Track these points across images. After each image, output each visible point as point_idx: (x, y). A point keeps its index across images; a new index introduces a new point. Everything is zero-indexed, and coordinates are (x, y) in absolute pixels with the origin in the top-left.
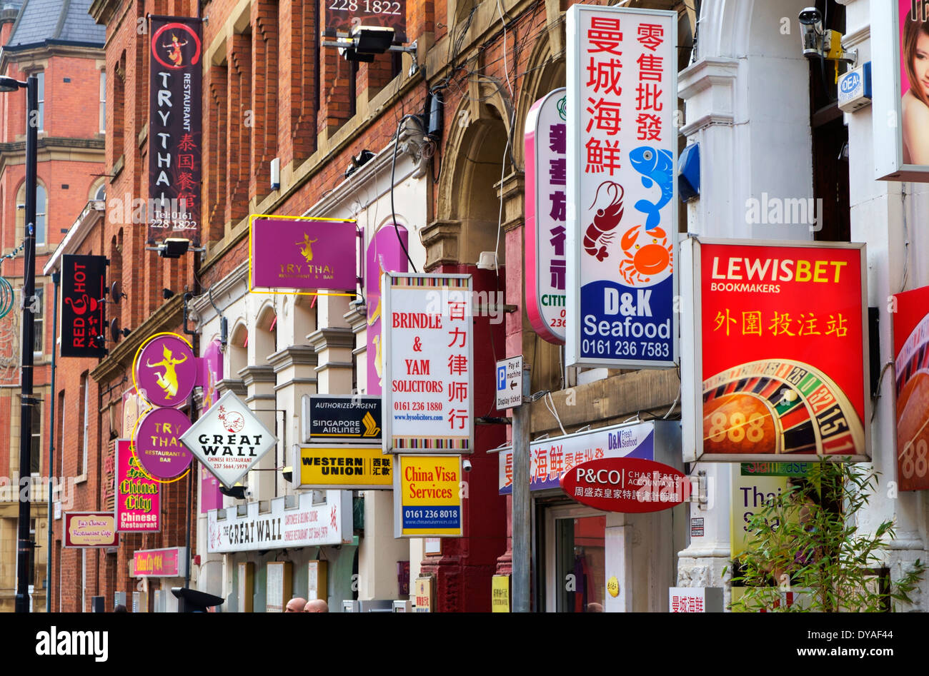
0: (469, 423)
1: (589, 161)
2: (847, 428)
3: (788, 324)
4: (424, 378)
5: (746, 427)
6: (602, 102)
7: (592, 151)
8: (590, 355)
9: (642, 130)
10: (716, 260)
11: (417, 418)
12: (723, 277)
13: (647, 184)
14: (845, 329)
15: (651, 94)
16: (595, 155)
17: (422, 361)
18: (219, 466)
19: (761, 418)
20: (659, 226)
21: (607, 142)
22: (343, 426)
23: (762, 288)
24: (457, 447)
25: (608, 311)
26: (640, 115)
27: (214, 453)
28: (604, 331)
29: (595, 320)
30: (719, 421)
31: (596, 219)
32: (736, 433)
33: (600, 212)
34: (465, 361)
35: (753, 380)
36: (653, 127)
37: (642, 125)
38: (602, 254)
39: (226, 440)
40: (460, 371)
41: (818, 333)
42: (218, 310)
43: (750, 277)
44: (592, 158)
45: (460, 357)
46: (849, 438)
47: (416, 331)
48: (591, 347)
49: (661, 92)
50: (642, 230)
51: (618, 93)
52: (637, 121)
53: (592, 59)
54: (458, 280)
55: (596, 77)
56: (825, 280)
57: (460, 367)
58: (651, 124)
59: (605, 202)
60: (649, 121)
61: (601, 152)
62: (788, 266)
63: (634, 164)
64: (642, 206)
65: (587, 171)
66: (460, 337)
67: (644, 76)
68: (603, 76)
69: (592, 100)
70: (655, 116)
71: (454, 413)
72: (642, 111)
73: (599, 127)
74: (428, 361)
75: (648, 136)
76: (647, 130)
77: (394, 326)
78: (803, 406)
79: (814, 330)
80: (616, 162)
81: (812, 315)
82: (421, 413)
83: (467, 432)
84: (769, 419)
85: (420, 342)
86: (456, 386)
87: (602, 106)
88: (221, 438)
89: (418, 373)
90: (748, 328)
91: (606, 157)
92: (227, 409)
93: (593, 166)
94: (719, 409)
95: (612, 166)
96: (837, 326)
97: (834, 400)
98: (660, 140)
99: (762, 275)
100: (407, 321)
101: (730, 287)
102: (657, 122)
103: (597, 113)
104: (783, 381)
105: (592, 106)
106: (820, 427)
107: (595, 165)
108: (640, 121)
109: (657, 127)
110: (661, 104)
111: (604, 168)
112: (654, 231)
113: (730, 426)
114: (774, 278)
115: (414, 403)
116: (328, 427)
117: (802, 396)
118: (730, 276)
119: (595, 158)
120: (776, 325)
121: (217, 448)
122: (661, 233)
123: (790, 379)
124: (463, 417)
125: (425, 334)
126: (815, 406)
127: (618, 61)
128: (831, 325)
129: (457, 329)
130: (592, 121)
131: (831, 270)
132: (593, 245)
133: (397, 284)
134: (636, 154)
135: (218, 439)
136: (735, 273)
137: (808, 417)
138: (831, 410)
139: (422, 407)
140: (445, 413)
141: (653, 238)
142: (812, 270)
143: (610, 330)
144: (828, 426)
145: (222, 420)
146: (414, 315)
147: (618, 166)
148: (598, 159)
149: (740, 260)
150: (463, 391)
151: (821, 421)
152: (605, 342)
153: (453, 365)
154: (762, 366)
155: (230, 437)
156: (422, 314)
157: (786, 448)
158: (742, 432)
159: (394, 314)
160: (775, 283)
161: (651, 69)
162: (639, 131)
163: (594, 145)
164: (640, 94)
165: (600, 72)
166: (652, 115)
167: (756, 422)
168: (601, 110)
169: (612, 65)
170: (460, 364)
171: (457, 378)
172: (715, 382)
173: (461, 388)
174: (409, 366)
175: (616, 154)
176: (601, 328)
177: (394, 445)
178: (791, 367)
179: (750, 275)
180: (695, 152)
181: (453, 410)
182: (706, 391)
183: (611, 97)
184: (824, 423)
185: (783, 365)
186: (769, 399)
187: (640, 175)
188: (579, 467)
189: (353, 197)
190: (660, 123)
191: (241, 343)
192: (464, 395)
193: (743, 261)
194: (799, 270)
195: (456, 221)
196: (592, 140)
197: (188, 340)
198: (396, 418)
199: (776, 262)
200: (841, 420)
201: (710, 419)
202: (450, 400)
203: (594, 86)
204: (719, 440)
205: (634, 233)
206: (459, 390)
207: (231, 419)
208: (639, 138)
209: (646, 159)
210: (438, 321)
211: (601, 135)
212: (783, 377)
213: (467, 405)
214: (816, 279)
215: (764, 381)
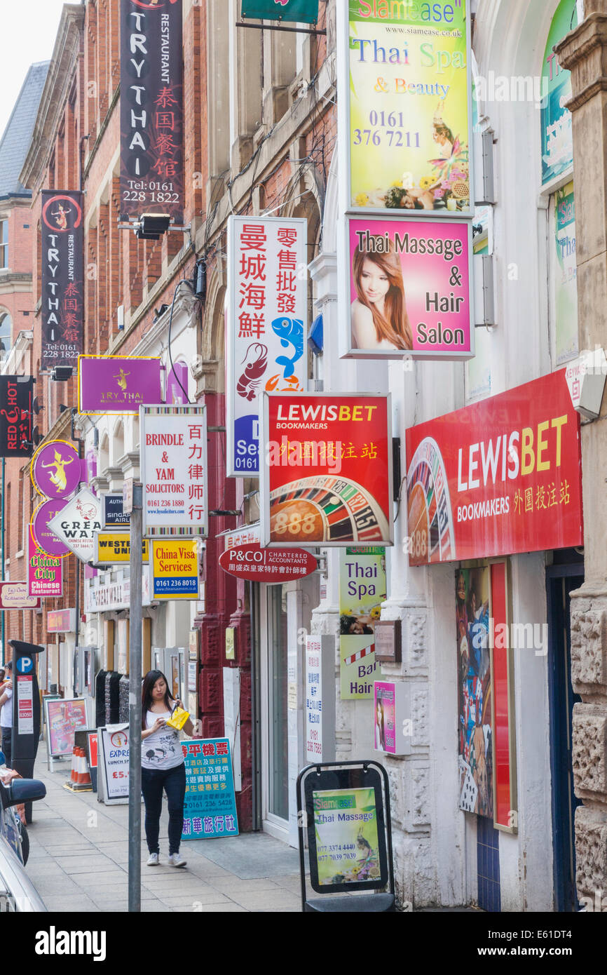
0: (204, 515)
1: (241, 329)
2: (376, 523)
4: (170, 482)
5: (301, 523)
6: (251, 285)
7: (244, 322)
8: (242, 469)
9: (281, 305)
10: (280, 407)
11: (165, 512)
12: (285, 419)
13: (285, 344)
14: (375, 453)
15: (288, 279)
16: (246, 324)
17: (169, 470)
18: (77, 546)
19: (313, 516)
20: (293, 375)
21: (255, 314)
23: (314, 426)
24: (196, 532)
25: (255, 437)
26: (280, 294)
27: (73, 536)
28: (252, 452)
29: (245, 443)
30: (282, 519)
31: (247, 370)
32: (294, 528)
33: (250, 365)
34: (201, 469)
35: (307, 490)
36: (289, 303)
37: (282, 302)
38: (251, 396)
39: (82, 526)
40: (197, 476)
41: (355, 457)
42: (92, 422)
43: (305, 419)
44: (244, 327)
45: (197, 466)
46: (378, 530)
47: (165, 448)
48: (242, 463)
49: (295, 277)
50: (281, 378)
51: (263, 279)
52: (277, 299)
53: (244, 255)
54: (196, 409)
55: (246, 268)
56: (361, 419)
57: (197, 474)
58: (288, 300)
59: (253, 359)
60: (286, 299)
61: (250, 322)
62: (333, 410)
63: (275, 331)
64: (281, 360)
65: (240, 336)
66: (197, 451)
67: (282, 266)
68: (252, 267)
69: (243, 285)
70: (290, 295)
71: (193, 508)
72: (281, 292)
73: (249, 304)
74: (173, 470)
75: (286, 309)
76: (284, 305)
77: (147, 444)
78: (344, 507)
79: (353, 454)
80: (261, 329)
81: (351, 444)
82: (168, 508)
83: (203, 522)
84: (319, 517)
85: (167, 455)
86: (195, 488)
87: (251, 289)
88: (79, 524)
89: (166, 479)
91: (254, 326)
92: (83, 502)
93: (244, 333)
94: (282, 511)
95: (259, 332)
96: (370, 451)
97: (367, 503)
98: (294, 312)
99: (314, 417)
100: (157, 440)
102: (292, 299)
103: (247, 294)
104: (330, 491)
105: (244, 289)
106: (356, 522)
107: (246, 331)
108: (280, 298)
109: (292, 303)
110: (295, 286)
111: (253, 334)
112: (289, 378)
113: (290, 523)
114: (323, 418)
115: (163, 501)
116: (119, 518)
117: (342, 500)
118: (291, 418)
119: (246, 327)
121: (75, 532)
122: (295, 380)
123: (334, 489)
124: (200, 511)
125: (170, 449)
126: (352, 508)
127: (263, 256)
128: (365, 451)
129: (195, 445)
130: (243, 300)
131: (365, 412)
132: (244, 389)
133: (149, 413)
134: (277, 323)
135: (76, 525)
136: (294, 415)
137: (348, 515)
138: (365, 510)
139: (168, 504)
140: (186, 508)
141: (289, 383)
142: (351, 413)
143: (257, 451)
144: (363, 521)
145: (79, 510)
146: (162, 435)
147: (263, 332)
148: (248, 327)
149: (298, 406)
150: (200, 491)
151: (357, 518)
152: (253, 460)
153: (192, 472)
154: (314, 481)
155: (85, 523)
156: (168, 435)
157: (331, 537)
158: (299, 526)
159: (147, 435)
160: (323, 422)
161: (288, 261)
162: (279, 306)
163: (245, 317)
164: (280, 279)
165: (250, 264)
166: (288, 295)
167: (309, 519)
168: (250, 291)
169: (259, 259)
170: (197, 471)
171: (195, 481)
172: (279, 492)
173: (198, 489)
174: (159, 474)
175: (261, 323)
176: (249, 449)
177: (147, 532)
178: (335, 480)
179: (305, 416)
180: (320, 319)
181: (192, 506)
182: (271, 499)
183: (258, 282)
184: (359, 520)
185: (329, 479)
186: (319, 503)
188: (233, 549)
189: (158, 339)
190: (295, 300)
191: (105, 447)
192: (200, 494)
193: (300, 407)
194: (342, 413)
195: (214, 361)
196: (244, 314)
197: (75, 445)
198: (149, 512)
199: (324, 407)
200: (372, 517)
201: (275, 518)
202: (190, 498)
203: (245, 274)
204: (282, 532)
205: (275, 380)
206: (197, 491)
207: (86, 509)
208: (279, 311)
209: (283, 325)
210: (180, 439)
211: (251, 310)
212: (330, 488)
213: (203, 501)
214: (354, 419)
215: (316, 490)
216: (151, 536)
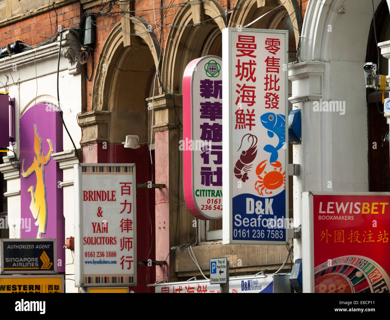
0: (134, 265)
1: (237, 122)
2: (388, 291)
3: (358, 237)
4: (104, 235)
6: (244, 86)
7: (239, 116)
8: (238, 238)
9: (268, 102)
10: (321, 203)
11: (100, 262)
12: (324, 212)
13: (271, 135)
14: (387, 239)
15: (273, 81)
16: (241, 118)
17: (103, 223)
19: (344, 286)
21: (248, 110)
22: (26, 262)
23: (344, 218)
24: (126, 282)
25: (248, 212)
26: (267, 93)
28: (246, 224)
29: (240, 217)
30: (322, 288)
31: (241, 156)
33: (244, 152)
34: (131, 223)
35: (340, 266)
36: (274, 101)
37: (268, 100)
38: (245, 178)
40: (128, 230)
41: (373, 241)
43: (338, 212)
44: (239, 121)
45: (128, 220)
47: (99, 203)
48: (238, 233)
49: (279, 79)
50: (268, 163)
51: (254, 80)
52: (265, 97)
53: (239, 61)
54: (126, 168)
55: (241, 71)
56: (377, 213)
57: (128, 227)
58: (273, 99)
59: (246, 147)
60: (272, 97)
61: (244, 117)
62: (358, 205)
63: (263, 124)
64: (268, 148)
65: (236, 128)
66: (128, 206)
67: (269, 70)
68: (245, 71)
69: (238, 85)
70: (275, 94)
71: (124, 258)
72: (268, 91)
73: (243, 101)
74: (107, 224)
75: (271, 106)
76: (270, 102)
77: (84, 200)
78: (365, 280)
79: (371, 239)
80: (253, 122)
81: (370, 231)
82: (102, 259)
83: (132, 272)
84: (348, 287)
85: (101, 211)
86: (125, 240)
87: (245, 89)
89: (100, 232)
90: (337, 239)
91: (247, 119)
93: (239, 125)
95: (250, 125)
96: (383, 237)
97: (381, 276)
98: (278, 108)
99: (344, 211)
100: (93, 196)
101: (328, 218)
102: (276, 97)
103: (241, 93)
104: (355, 267)
105: (239, 89)
106: (374, 290)
107: (241, 124)
108: (267, 97)
109: (276, 101)
110: (279, 87)
111: (246, 126)
112: (274, 163)
113: (328, 291)
114: (351, 212)
115: (98, 253)
116: (16, 263)
117: (365, 275)
118: (328, 212)
119: (241, 121)
120: (352, 237)
122: (279, 165)
123: (359, 266)
124: (130, 261)
125: (105, 205)
126: (371, 280)
127: (254, 61)
128: (380, 237)
129: (126, 201)
130: (239, 98)
131: (380, 207)
132: (240, 172)
133: (86, 171)
134: (264, 117)
136: (331, 210)
137: (368, 285)
138: (380, 282)
140: (118, 259)
141: (274, 167)
142: (370, 208)
143: (250, 223)
144: (379, 290)
146: (97, 192)
147: (254, 125)
148: (242, 121)
149: (333, 203)
150: (130, 243)
151: (375, 287)
152: (247, 231)
153: (124, 226)
154: (345, 259)
156: (103, 192)
159: (84, 192)
160: (351, 215)
161: (273, 66)
162: (266, 103)
163: (240, 112)
164: (267, 81)
165: (244, 68)
166: (273, 94)
167: (342, 289)
168: (244, 91)
169: (250, 64)
170: (128, 225)
171: (126, 234)
172: (320, 268)
173: (129, 242)
174: (94, 227)
175: (253, 117)
176: (244, 222)
178: (359, 259)
179: (338, 210)
180: (298, 115)
181: (123, 257)
182: (316, 273)
183: (250, 83)
184: (376, 289)
185: (355, 258)
186: (348, 276)
187: (267, 130)
190: (278, 98)
192: (130, 246)
193: (335, 204)
194: (364, 208)
195: (107, 112)
196: (239, 110)
198: (86, 262)
199: (352, 204)
200: (385, 287)
201: (318, 287)
202: (122, 250)
203: (240, 77)
205: (263, 165)
206: (127, 243)
208: (266, 108)
209: (270, 120)
210: (113, 196)
211: (244, 106)
212: (355, 265)
213: (132, 253)
214: (373, 212)
215: (346, 267)
216: (88, 284)
